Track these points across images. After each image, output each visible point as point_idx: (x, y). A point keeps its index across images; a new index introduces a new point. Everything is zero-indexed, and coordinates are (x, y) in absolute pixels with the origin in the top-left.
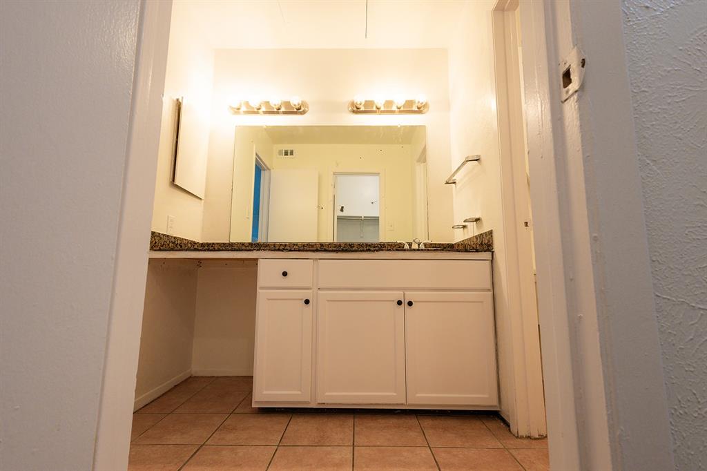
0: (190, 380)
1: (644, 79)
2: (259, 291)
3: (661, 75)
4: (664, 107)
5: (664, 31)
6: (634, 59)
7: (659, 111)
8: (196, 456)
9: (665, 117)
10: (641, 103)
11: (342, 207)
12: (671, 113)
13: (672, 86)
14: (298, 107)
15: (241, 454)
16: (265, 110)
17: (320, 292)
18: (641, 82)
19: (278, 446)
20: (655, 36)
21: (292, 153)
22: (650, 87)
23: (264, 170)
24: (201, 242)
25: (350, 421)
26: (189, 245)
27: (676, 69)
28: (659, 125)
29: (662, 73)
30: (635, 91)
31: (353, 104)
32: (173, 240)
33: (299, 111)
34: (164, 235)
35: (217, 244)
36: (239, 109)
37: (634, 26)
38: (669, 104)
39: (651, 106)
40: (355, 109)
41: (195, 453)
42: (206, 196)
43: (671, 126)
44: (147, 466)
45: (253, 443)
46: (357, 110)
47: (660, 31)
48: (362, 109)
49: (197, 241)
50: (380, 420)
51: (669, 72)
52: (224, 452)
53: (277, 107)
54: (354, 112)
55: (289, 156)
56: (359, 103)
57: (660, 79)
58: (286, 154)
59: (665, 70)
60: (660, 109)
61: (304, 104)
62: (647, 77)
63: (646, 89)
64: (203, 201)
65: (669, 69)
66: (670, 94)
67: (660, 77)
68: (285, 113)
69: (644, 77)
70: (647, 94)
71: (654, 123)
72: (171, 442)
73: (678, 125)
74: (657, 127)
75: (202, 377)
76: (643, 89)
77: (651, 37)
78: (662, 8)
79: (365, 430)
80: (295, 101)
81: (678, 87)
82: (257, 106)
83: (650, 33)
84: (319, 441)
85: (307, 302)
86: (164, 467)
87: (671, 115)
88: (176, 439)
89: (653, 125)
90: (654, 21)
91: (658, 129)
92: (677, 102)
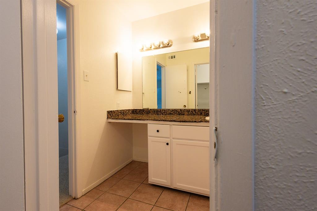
0: (133, 162)
1: (272, 158)
2: (148, 137)
3: (291, 156)
4: (289, 184)
5: (300, 115)
6: (265, 139)
7: (284, 187)
8: (124, 203)
9: (289, 193)
10: (267, 177)
11: (190, 92)
12: (297, 191)
13: (302, 168)
14: (168, 44)
15: (139, 206)
16: (154, 47)
17: (173, 140)
18: (270, 159)
19: (154, 205)
20: (290, 120)
21: (174, 57)
22: (277, 165)
23: (162, 67)
24: (132, 109)
25: (187, 198)
26: (127, 111)
27: (308, 151)
28: (282, 198)
29: (292, 155)
30: (263, 166)
31: (194, 38)
32: (120, 111)
33: (168, 45)
34: (116, 111)
35: (138, 109)
36: (143, 49)
37: (269, 110)
38: (296, 182)
39: (276, 182)
40: (196, 40)
41: (125, 201)
42: (133, 90)
43: (295, 201)
44: (109, 204)
45: (145, 202)
46: (197, 40)
47: (296, 115)
48: (200, 38)
49: (130, 109)
50: (201, 201)
51: (300, 154)
52: (134, 204)
53: (158, 45)
54: (195, 41)
55: (173, 59)
56: (197, 36)
57: (289, 159)
58: (172, 58)
59: (296, 152)
60: (285, 185)
61: (170, 41)
62: (276, 156)
63: (273, 167)
64: (132, 92)
65: (300, 151)
66: (298, 174)
67: (289, 157)
68: (163, 47)
69: (273, 156)
70: (274, 171)
71: (278, 196)
72: (118, 194)
73: (302, 202)
74: (281, 200)
75: (137, 161)
76: (271, 166)
77: (286, 120)
78: (302, 92)
79: (193, 205)
80: (166, 42)
81: (308, 169)
82: (150, 46)
83: (285, 117)
84: (171, 207)
85: (167, 144)
86: (114, 206)
87: (296, 192)
88: (120, 193)
89: (276, 198)
90: (290, 105)
91: (281, 201)
92: (305, 182)
